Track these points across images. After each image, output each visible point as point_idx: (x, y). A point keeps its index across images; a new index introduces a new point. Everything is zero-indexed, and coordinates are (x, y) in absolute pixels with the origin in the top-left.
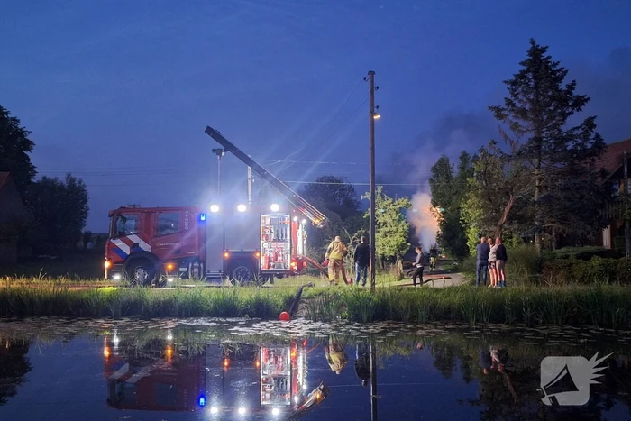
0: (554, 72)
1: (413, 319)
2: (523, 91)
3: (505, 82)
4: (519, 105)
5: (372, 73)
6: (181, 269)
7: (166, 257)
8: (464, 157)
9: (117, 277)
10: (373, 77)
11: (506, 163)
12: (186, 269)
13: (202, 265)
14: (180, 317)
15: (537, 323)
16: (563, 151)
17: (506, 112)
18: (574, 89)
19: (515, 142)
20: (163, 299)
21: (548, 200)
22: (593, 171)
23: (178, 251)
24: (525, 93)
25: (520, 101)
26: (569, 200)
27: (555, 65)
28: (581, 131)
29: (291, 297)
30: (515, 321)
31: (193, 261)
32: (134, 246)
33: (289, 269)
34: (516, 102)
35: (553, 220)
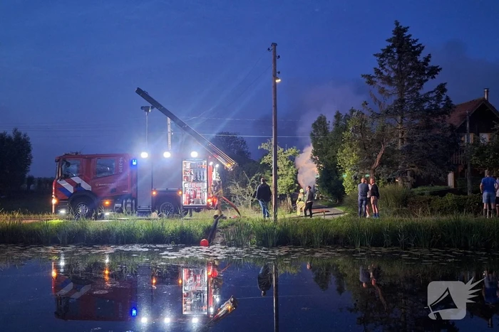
0: (414, 48)
1: (310, 244)
2: (389, 63)
3: (375, 55)
4: (385, 74)
5: (275, 45)
6: (116, 205)
7: (103, 195)
8: (338, 116)
9: (63, 212)
10: (275, 48)
11: (376, 120)
12: (120, 205)
13: (134, 201)
14: (117, 244)
15: (410, 246)
16: (420, 110)
17: (375, 79)
18: (429, 61)
19: (382, 102)
20: (102, 230)
21: (409, 150)
22: (445, 126)
23: (114, 190)
24: (391, 64)
25: (386, 71)
26: (426, 149)
27: (415, 41)
28: (434, 94)
29: (209, 227)
30: (392, 245)
31: (126, 199)
32: (77, 186)
33: (206, 205)
34: (383, 71)
35: (413, 165)
